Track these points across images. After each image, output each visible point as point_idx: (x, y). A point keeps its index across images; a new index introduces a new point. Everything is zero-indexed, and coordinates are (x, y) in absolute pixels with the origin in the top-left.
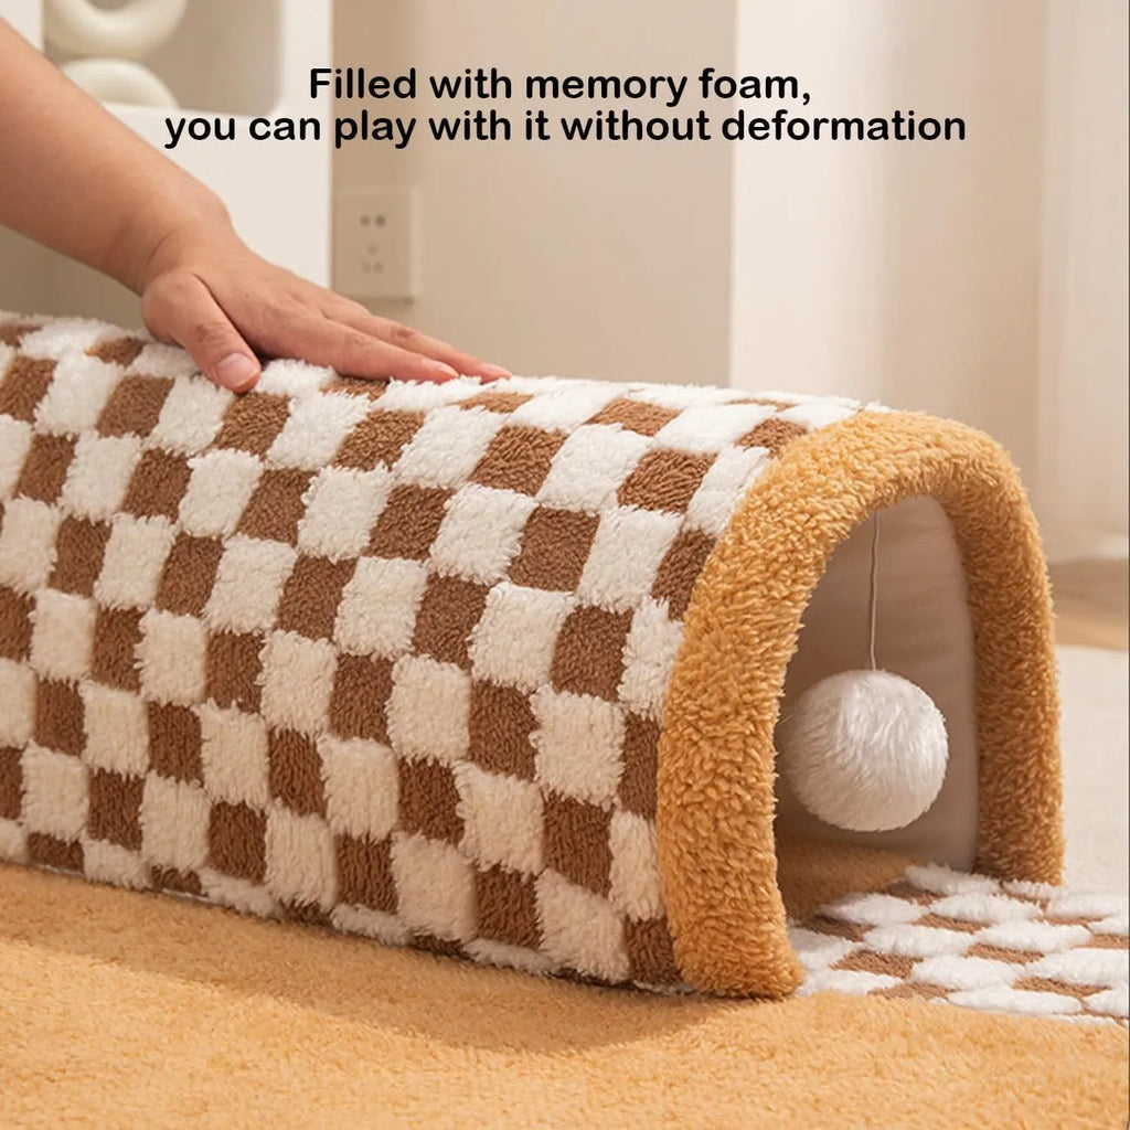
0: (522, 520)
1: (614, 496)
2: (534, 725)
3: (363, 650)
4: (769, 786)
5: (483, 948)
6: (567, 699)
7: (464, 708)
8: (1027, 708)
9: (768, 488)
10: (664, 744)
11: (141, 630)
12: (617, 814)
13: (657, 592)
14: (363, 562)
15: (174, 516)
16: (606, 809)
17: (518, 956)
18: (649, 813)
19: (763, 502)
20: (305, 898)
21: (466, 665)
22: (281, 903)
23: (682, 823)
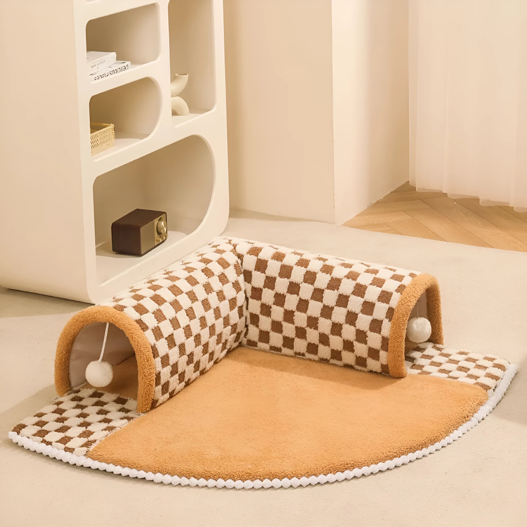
0: (362, 303)
1: (377, 300)
2: (367, 337)
3: (337, 322)
4: (404, 347)
5: (357, 367)
6: (372, 334)
7: (355, 333)
8: (436, 316)
9: (401, 301)
10: (389, 341)
11: (294, 315)
12: (381, 350)
13: (386, 318)
14: (335, 308)
15: (298, 295)
16: (379, 350)
17: (363, 369)
18: (387, 350)
19: (401, 303)
20: (325, 358)
21: (355, 326)
22: (320, 358)
23: (393, 353)
